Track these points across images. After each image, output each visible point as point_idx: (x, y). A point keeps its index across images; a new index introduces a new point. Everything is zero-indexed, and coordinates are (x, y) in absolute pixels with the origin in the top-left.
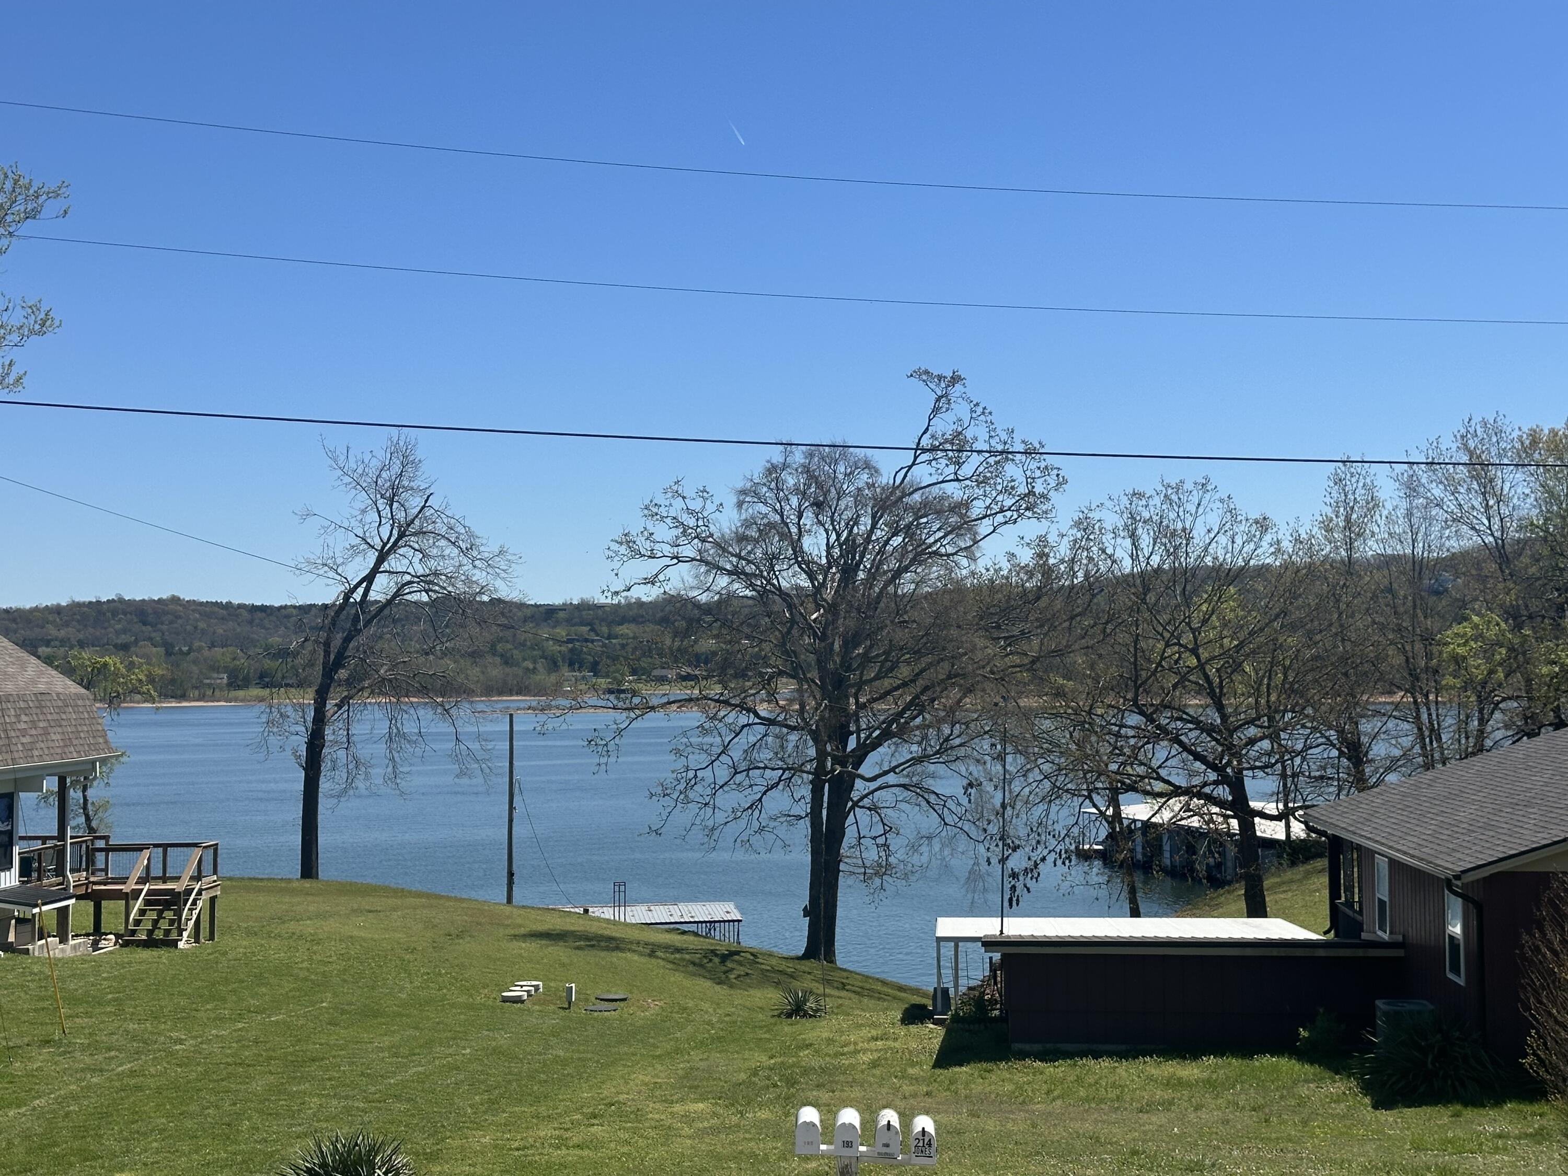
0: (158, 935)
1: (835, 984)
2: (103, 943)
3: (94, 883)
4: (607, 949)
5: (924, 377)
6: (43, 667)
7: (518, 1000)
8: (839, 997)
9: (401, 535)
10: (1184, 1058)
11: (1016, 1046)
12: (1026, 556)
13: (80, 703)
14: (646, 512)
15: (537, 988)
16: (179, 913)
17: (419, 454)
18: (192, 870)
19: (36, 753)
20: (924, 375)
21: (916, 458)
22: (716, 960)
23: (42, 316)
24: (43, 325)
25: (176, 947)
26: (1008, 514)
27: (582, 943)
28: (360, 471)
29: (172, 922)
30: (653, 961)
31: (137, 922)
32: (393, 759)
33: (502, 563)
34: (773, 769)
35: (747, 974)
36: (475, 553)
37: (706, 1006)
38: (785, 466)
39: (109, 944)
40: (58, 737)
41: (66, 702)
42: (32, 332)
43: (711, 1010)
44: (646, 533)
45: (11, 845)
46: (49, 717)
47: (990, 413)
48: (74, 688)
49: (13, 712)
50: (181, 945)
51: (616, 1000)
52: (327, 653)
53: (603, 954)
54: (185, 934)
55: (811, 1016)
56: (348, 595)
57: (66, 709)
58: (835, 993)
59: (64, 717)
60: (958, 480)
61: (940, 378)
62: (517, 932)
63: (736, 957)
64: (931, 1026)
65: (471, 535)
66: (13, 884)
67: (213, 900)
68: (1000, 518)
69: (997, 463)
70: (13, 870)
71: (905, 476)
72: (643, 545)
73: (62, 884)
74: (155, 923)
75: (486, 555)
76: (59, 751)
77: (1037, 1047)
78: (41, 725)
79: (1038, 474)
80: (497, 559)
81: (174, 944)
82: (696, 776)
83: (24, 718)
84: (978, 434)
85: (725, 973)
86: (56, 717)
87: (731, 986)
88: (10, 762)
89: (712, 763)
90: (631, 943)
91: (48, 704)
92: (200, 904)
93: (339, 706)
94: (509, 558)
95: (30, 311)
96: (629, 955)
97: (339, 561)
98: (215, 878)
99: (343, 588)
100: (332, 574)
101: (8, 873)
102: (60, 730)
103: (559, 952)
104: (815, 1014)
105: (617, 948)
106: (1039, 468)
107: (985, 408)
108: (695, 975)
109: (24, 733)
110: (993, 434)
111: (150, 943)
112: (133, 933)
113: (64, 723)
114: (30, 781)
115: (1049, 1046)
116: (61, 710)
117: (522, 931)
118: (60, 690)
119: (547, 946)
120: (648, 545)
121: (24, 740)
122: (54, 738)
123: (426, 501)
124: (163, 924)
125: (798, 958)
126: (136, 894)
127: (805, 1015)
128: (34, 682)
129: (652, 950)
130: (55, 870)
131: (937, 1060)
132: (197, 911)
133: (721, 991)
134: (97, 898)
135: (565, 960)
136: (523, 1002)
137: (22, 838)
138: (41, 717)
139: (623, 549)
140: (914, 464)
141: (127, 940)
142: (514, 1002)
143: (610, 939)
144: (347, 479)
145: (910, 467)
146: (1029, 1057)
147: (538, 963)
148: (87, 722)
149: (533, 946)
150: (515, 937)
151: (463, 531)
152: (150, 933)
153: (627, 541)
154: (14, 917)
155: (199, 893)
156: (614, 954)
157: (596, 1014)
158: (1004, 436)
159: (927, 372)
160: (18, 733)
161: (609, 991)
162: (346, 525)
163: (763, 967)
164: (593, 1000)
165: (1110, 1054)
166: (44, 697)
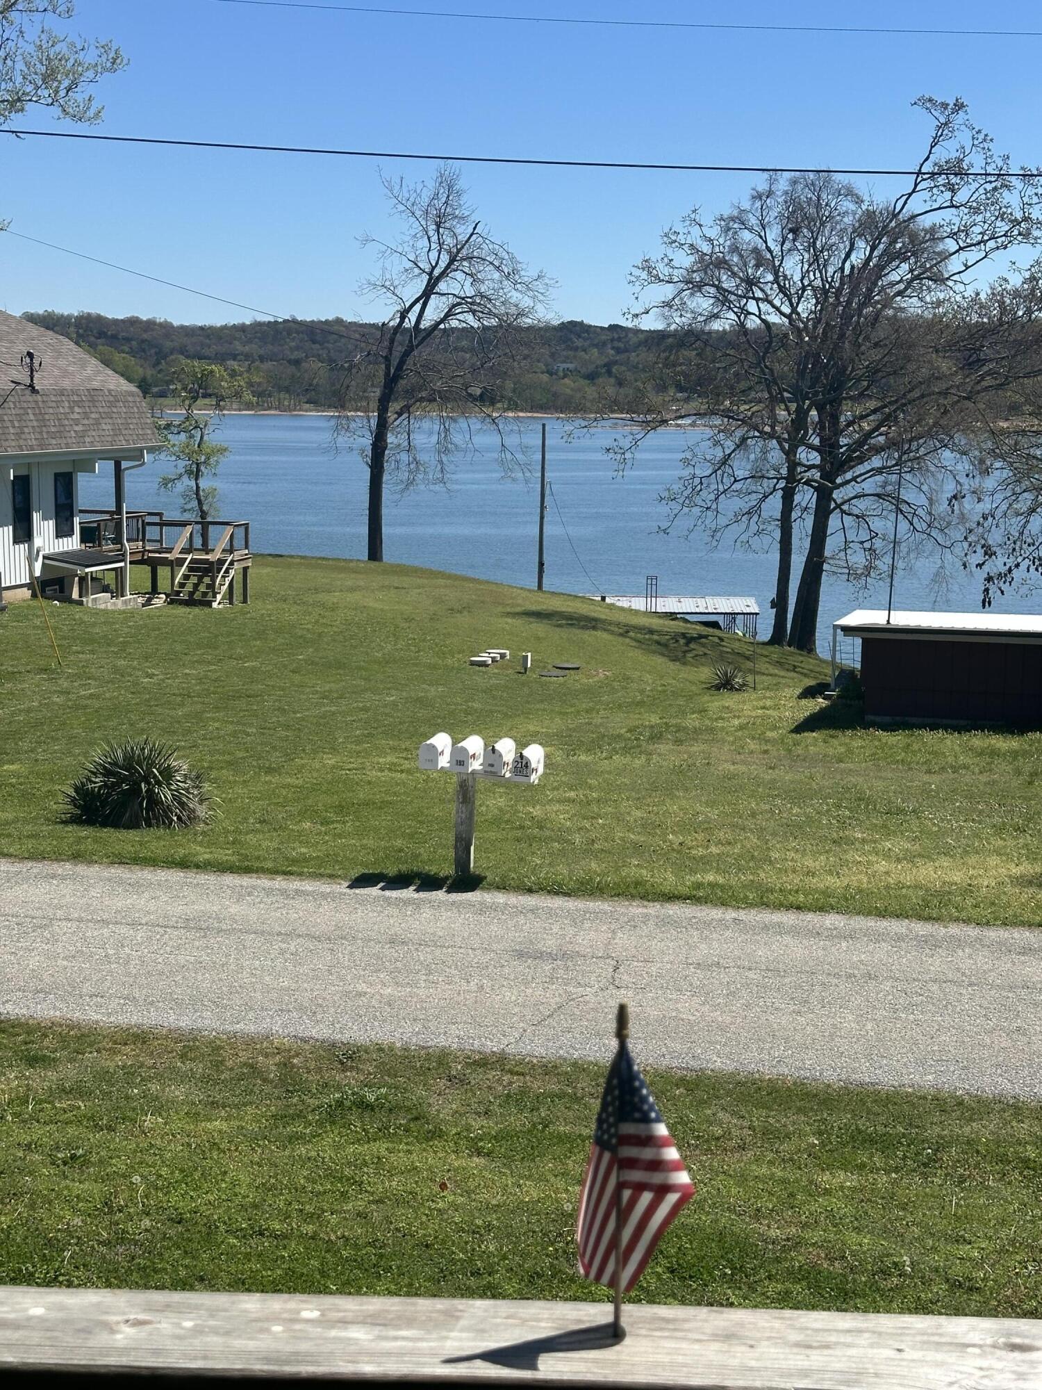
0: (197, 596)
1: (787, 666)
2: (155, 601)
3: (150, 551)
4: (584, 628)
5: (928, 105)
6: (101, 367)
7: (483, 664)
8: (783, 677)
9: (452, 261)
10: (1012, 733)
11: (870, 718)
12: (1016, 281)
13: (130, 399)
14: (665, 239)
15: (503, 656)
16: (213, 580)
17: (461, 184)
18: (224, 543)
19: (87, 439)
20: (928, 103)
21: (916, 185)
22: (682, 641)
23: (112, 55)
24: (113, 63)
25: (211, 606)
26: (999, 240)
27: (564, 622)
28: (412, 199)
29: (208, 586)
30: (621, 639)
31: (182, 585)
32: (441, 462)
33: (540, 286)
34: (769, 478)
35: (705, 654)
36: (517, 277)
37: (648, 678)
38: (770, 194)
39: (160, 601)
40: (109, 427)
41: (116, 398)
42: (105, 69)
43: (650, 681)
44: (666, 260)
45: (72, 516)
46: (101, 410)
47: (991, 140)
48: (126, 386)
49: (67, 404)
50: (215, 605)
51: (569, 669)
52: (388, 368)
53: (577, 631)
54: (219, 597)
55: (737, 690)
56: (404, 314)
57: (118, 404)
58: (782, 673)
59: (115, 410)
60: (953, 206)
61: (945, 106)
62: (513, 610)
63: (703, 640)
64: (821, 700)
65: (512, 259)
66: (75, 548)
67: (245, 569)
68: (992, 244)
69: (995, 189)
70: (74, 537)
71: (905, 203)
72: (663, 271)
73: (120, 550)
74: (196, 586)
75: (526, 279)
76: (109, 439)
77: (887, 719)
78: (93, 416)
79: (1035, 200)
80: (535, 283)
81: (209, 604)
82: (701, 483)
83: (77, 410)
84: (976, 162)
85: (685, 652)
86: (106, 410)
87: (684, 664)
88: (63, 445)
89: (716, 471)
90: (610, 624)
91: (101, 398)
92: (232, 572)
93: (400, 414)
94: (547, 281)
95: (103, 50)
96: (598, 633)
97: (396, 283)
98: (247, 552)
99: (399, 308)
100: (389, 295)
101: (70, 539)
102: (110, 421)
103: (540, 628)
104: (741, 688)
105: (594, 628)
106: (1036, 194)
107: (986, 135)
108: (654, 652)
109: (77, 422)
110: (989, 160)
111: (190, 602)
112: (178, 593)
113: (114, 415)
114: (85, 462)
115: (898, 718)
116: (112, 404)
117: (519, 609)
118: (112, 387)
119: (531, 623)
120: (667, 271)
121: (76, 428)
122: (104, 427)
123: (475, 229)
124: (202, 588)
125: (764, 644)
126: (180, 562)
127: (732, 689)
128: (89, 379)
129: (626, 630)
130: (114, 539)
131: (796, 727)
132: (230, 578)
133: (674, 666)
134: (154, 564)
135: (541, 634)
136: (487, 666)
137: (81, 511)
138: (93, 410)
139: (644, 275)
140: (914, 191)
141: (173, 600)
142: (479, 666)
143: (595, 620)
144: (402, 208)
145: (910, 195)
146: (873, 727)
147: (517, 636)
148: (137, 416)
149: (518, 622)
150: (508, 614)
151: (507, 257)
152: (191, 594)
153: (647, 266)
154: (77, 575)
155: (232, 563)
156: (587, 632)
157: (544, 678)
158: (1000, 163)
159: (930, 100)
160: (71, 422)
161: (568, 661)
162: (400, 250)
163: (725, 649)
164: (550, 667)
165: (946, 728)
166: (96, 393)
